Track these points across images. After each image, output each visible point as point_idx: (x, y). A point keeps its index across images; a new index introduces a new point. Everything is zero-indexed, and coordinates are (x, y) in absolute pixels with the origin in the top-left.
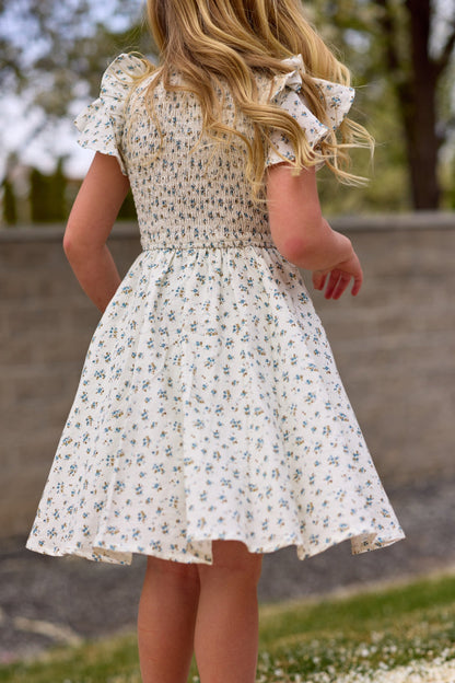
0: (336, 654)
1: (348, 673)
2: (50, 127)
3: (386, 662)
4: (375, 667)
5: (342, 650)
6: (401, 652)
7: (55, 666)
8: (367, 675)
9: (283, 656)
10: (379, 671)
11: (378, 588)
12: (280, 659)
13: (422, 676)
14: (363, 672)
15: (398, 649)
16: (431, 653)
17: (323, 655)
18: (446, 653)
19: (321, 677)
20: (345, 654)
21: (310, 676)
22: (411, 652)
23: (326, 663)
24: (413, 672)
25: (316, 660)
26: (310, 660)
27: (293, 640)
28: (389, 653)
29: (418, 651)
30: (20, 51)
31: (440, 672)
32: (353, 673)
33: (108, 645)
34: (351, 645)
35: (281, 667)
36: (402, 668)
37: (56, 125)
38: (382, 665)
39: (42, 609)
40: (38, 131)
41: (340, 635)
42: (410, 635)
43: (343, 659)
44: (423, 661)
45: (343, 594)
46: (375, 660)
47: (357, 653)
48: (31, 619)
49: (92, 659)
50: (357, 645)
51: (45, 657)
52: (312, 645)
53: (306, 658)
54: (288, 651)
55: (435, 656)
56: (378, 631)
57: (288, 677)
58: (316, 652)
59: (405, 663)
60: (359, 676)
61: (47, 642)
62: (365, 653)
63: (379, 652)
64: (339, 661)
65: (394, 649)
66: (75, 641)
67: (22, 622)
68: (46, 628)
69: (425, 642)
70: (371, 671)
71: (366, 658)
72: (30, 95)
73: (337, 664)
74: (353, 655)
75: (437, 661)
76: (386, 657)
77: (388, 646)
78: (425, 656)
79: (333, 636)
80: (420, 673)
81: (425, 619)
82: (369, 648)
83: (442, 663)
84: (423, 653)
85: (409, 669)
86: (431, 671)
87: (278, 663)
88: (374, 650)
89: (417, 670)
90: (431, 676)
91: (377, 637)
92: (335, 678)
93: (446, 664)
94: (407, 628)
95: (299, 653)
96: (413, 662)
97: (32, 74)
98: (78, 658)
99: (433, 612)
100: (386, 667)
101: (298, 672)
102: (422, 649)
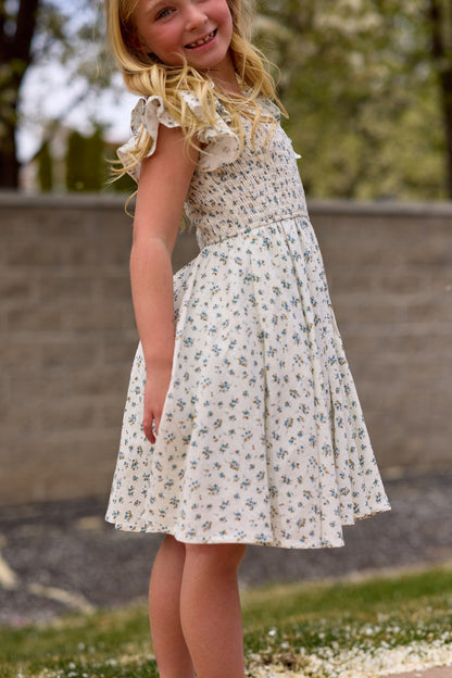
0: (342, 631)
1: (351, 649)
2: (92, 95)
3: (388, 642)
4: (377, 645)
5: (348, 628)
6: (403, 633)
7: (67, 631)
8: (368, 652)
9: (290, 630)
10: (380, 649)
11: (391, 574)
12: (288, 633)
13: (421, 656)
14: (365, 649)
15: (402, 630)
16: (431, 635)
17: (328, 631)
18: (445, 636)
19: (325, 651)
20: (350, 633)
21: (315, 650)
22: (412, 632)
23: (330, 639)
24: (412, 652)
25: (322, 636)
26: (316, 635)
27: (302, 617)
28: (391, 633)
29: (419, 632)
30: (67, 19)
31: (439, 654)
32: (355, 650)
33: (121, 615)
34: (356, 624)
35: (288, 640)
36: (403, 648)
37: (98, 95)
38: (384, 643)
39: (57, 576)
40: (81, 99)
41: (347, 614)
42: (414, 618)
43: (348, 636)
44: (423, 642)
45: (357, 578)
46: (377, 640)
47: (362, 632)
48: (46, 585)
49: (104, 627)
50: (362, 625)
51: (58, 624)
52: (320, 623)
53: (313, 633)
54: (296, 627)
55: (435, 638)
56: (384, 613)
57: (293, 649)
58: (322, 629)
59: (406, 643)
60: (361, 652)
61: (60, 609)
62: (369, 631)
63: (383, 632)
64: (344, 638)
65: (397, 629)
66: (88, 610)
67: (36, 588)
68: (59, 594)
69: (427, 624)
70: (373, 649)
71: (370, 637)
72: (74, 64)
73: (341, 640)
74: (358, 633)
75: (437, 643)
76: (388, 636)
77: (392, 626)
78: (425, 638)
79: (340, 615)
80: (419, 653)
81: (431, 604)
82: (373, 628)
83: (442, 645)
84: (424, 634)
85: (410, 649)
86: (430, 652)
87: (285, 636)
88: (378, 629)
89: (417, 650)
90: (429, 657)
91: (382, 617)
92: (339, 654)
93: (445, 647)
94: (412, 612)
95: (307, 629)
96: (414, 643)
97: (78, 43)
98: (91, 626)
99: (438, 599)
100: (387, 645)
101: (304, 645)
102: (423, 631)
